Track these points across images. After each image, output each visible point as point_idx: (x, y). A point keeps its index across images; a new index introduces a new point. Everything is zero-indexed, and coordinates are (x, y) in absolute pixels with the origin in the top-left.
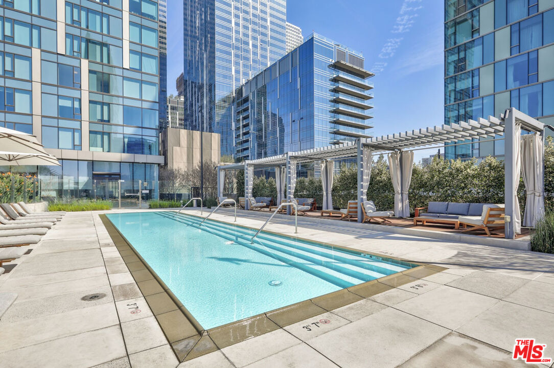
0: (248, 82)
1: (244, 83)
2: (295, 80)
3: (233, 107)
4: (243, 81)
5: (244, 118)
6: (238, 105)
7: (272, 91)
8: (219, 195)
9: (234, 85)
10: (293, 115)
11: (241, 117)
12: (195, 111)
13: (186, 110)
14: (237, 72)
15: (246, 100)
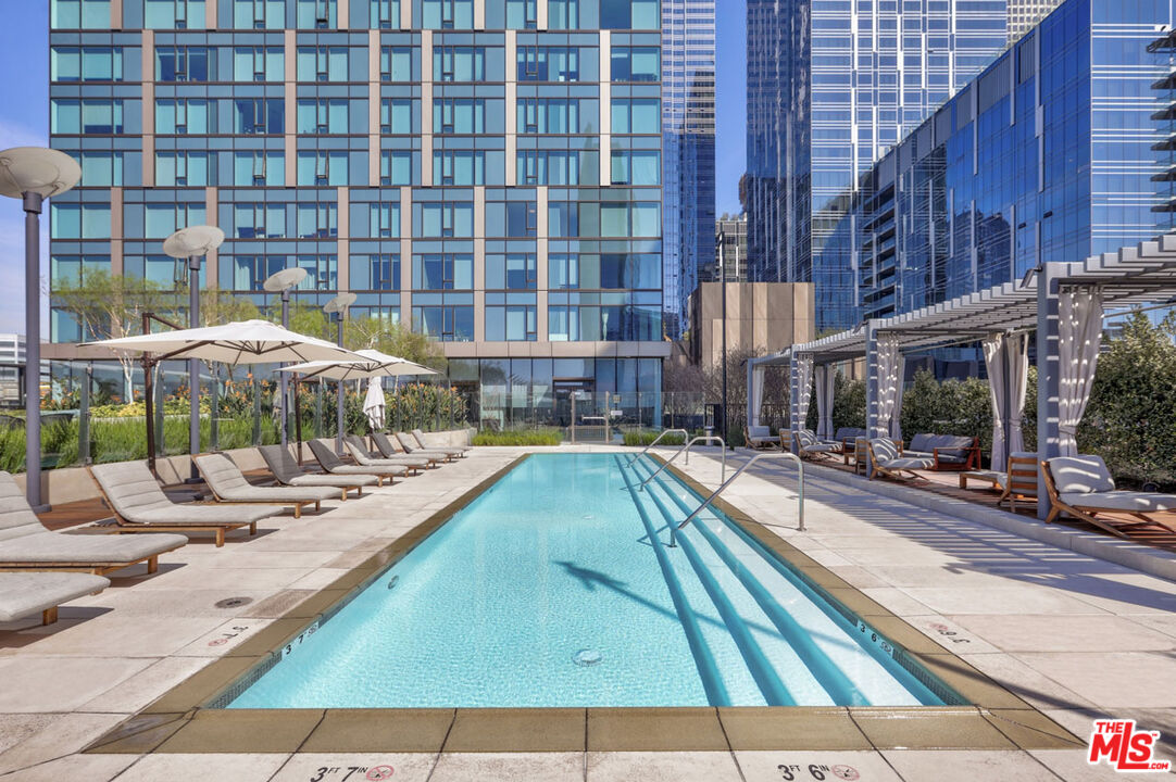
0: (892, 151)
1: (882, 155)
2: (1025, 114)
3: (853, 217)
4: (879, 152)
5: (882, 239)
6: (868, 209)
7: (959, 160)
8: (752, 421)
9: (856, 165)
10: (1021, 211)
11: (875, 236)
12: (769, 238)
13: (750, 240)
14: (865, 134)
15: (888, 195)
